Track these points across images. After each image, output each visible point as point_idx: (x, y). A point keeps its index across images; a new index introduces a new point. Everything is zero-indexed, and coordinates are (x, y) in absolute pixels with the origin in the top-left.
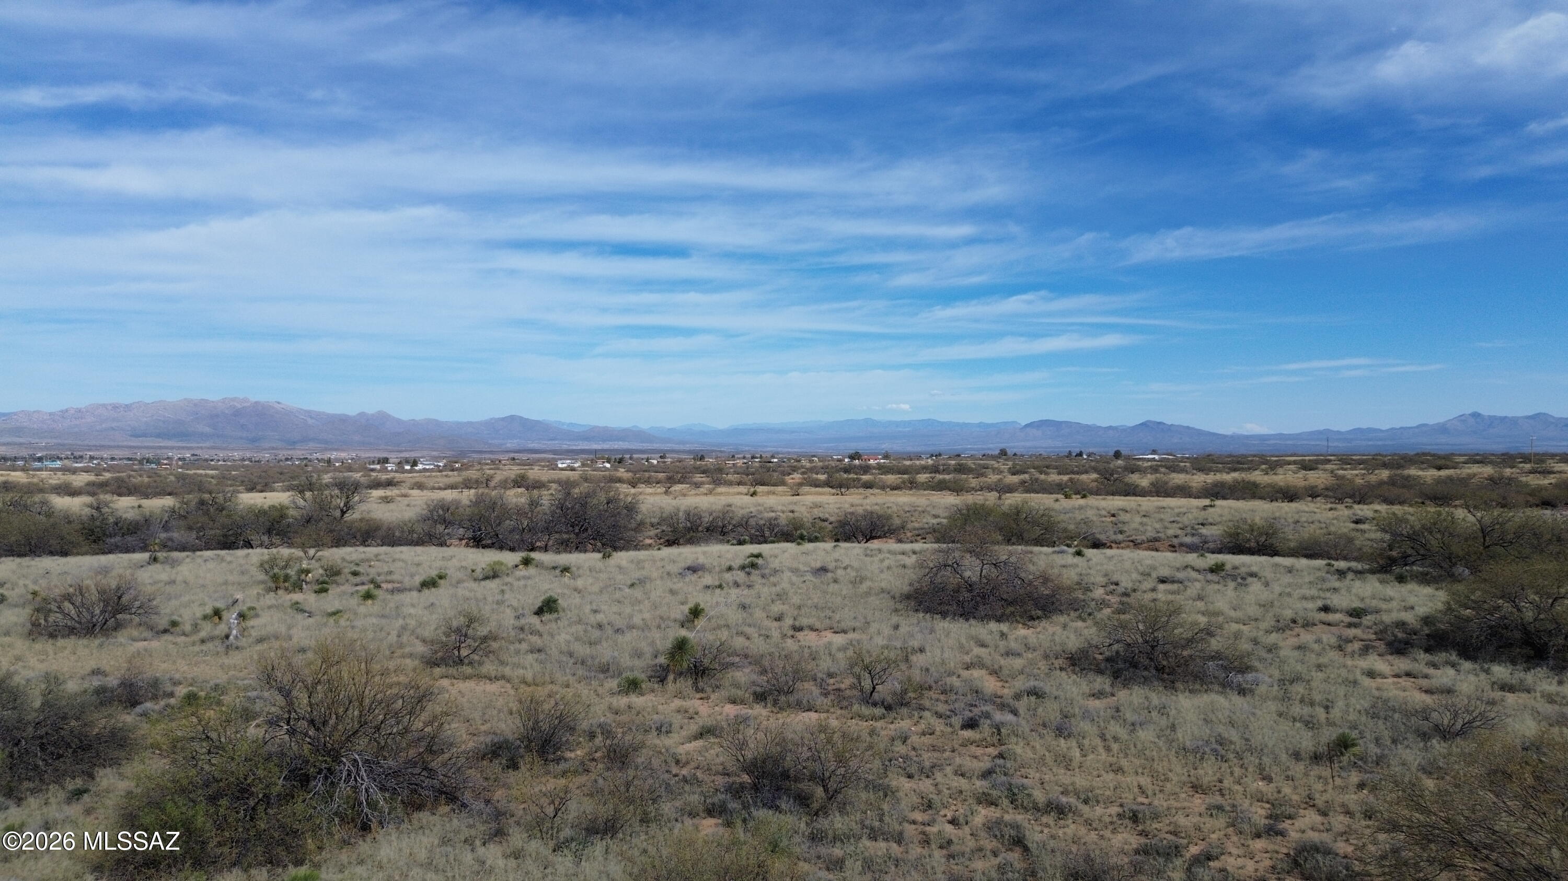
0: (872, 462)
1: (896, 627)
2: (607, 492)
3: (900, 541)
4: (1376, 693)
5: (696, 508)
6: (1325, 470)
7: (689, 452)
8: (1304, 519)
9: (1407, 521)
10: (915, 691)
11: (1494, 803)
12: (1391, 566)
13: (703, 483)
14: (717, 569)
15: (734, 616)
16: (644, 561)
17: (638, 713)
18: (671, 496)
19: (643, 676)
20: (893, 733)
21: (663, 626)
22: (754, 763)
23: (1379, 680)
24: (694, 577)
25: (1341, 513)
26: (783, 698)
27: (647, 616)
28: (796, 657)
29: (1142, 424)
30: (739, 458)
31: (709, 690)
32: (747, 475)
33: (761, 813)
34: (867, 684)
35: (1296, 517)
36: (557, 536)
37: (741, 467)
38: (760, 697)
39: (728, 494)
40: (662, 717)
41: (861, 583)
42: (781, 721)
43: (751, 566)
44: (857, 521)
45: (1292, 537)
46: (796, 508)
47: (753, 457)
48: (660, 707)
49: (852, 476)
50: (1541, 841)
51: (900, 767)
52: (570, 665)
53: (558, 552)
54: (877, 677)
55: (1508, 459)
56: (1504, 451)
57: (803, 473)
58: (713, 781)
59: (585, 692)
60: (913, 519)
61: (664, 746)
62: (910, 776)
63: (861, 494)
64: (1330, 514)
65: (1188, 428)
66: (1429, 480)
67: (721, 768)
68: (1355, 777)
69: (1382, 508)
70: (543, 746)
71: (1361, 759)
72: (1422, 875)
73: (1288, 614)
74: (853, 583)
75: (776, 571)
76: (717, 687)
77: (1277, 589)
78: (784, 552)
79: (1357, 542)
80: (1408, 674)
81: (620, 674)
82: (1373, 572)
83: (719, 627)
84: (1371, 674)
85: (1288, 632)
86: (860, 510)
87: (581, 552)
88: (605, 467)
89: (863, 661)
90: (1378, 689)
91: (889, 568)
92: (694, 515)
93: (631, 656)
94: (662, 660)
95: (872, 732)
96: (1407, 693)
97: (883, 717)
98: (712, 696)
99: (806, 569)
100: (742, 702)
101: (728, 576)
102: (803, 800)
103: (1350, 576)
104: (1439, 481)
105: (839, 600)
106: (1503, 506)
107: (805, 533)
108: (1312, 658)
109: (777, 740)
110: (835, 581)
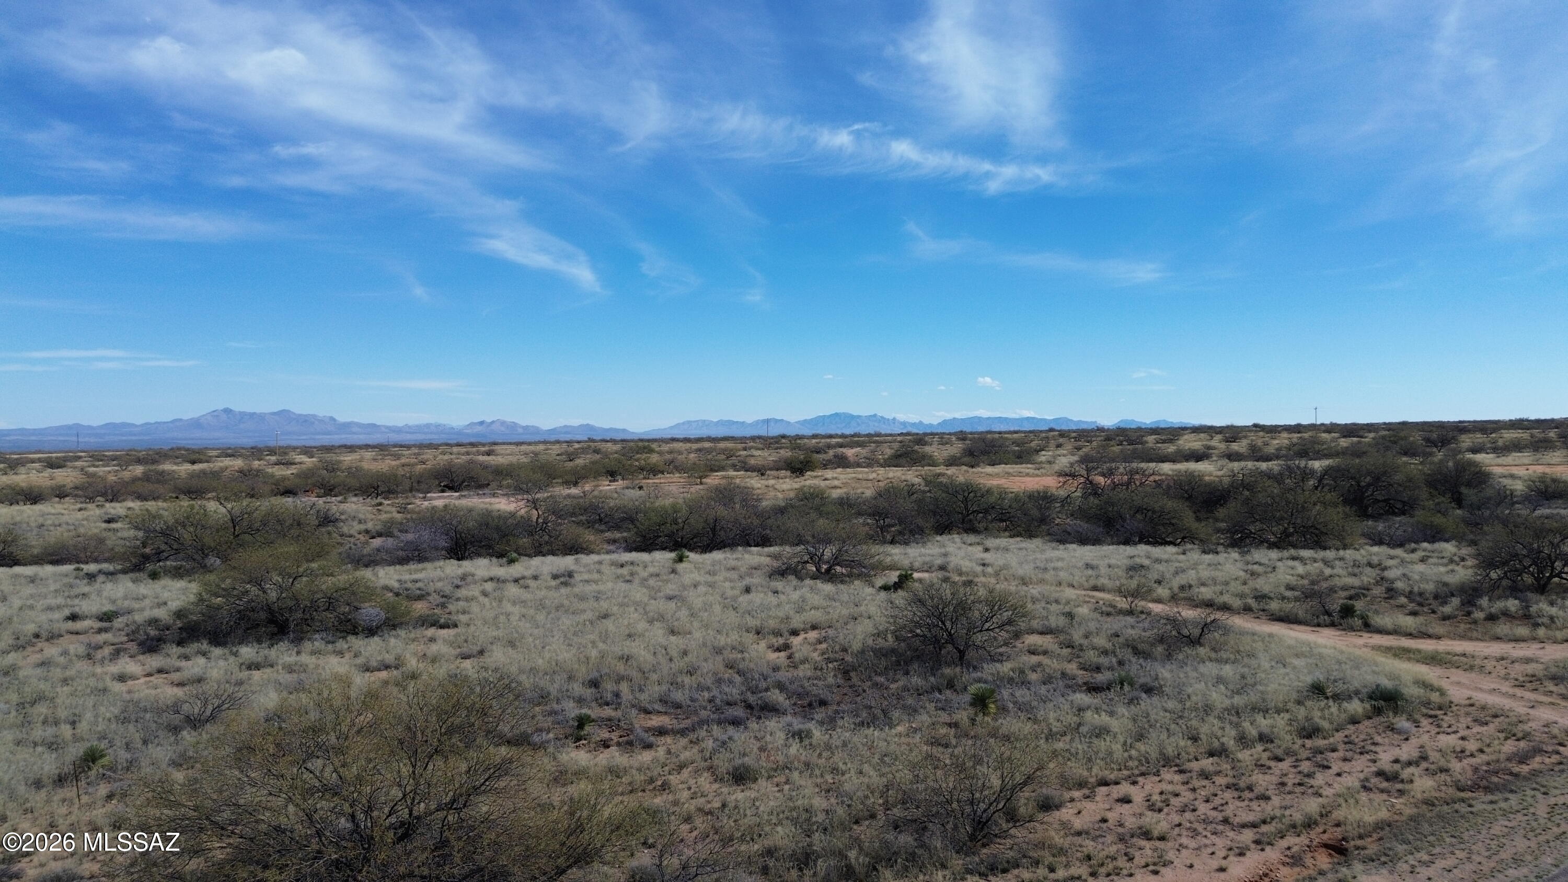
4: (127, 697)
6: (75, 468)
8: (49, 522)
9: (160, 517)
11: (239, 779)
12: (144, 564)
23: (130, 683)
25: (92, 513)
35: (41, 520)
45: (36, 544)
55: (256, 452)
56: (253, 445)
64: (80, 515)
66: (183, 475)
68: (103, 790)
69: (136, 505)
71: (111, 769)
72: (170, 870)
73: (31, 628)
77: (17, 603)
79: (108, 542)
80: (160, 671)
82: (124, 572)
84: (122, 678)
85: (30, 649)
90: (129, 692)
96: (159, 690)
103: (101, 578)
104: (192, 475)
106: (252, 496)
108: (57, 673)
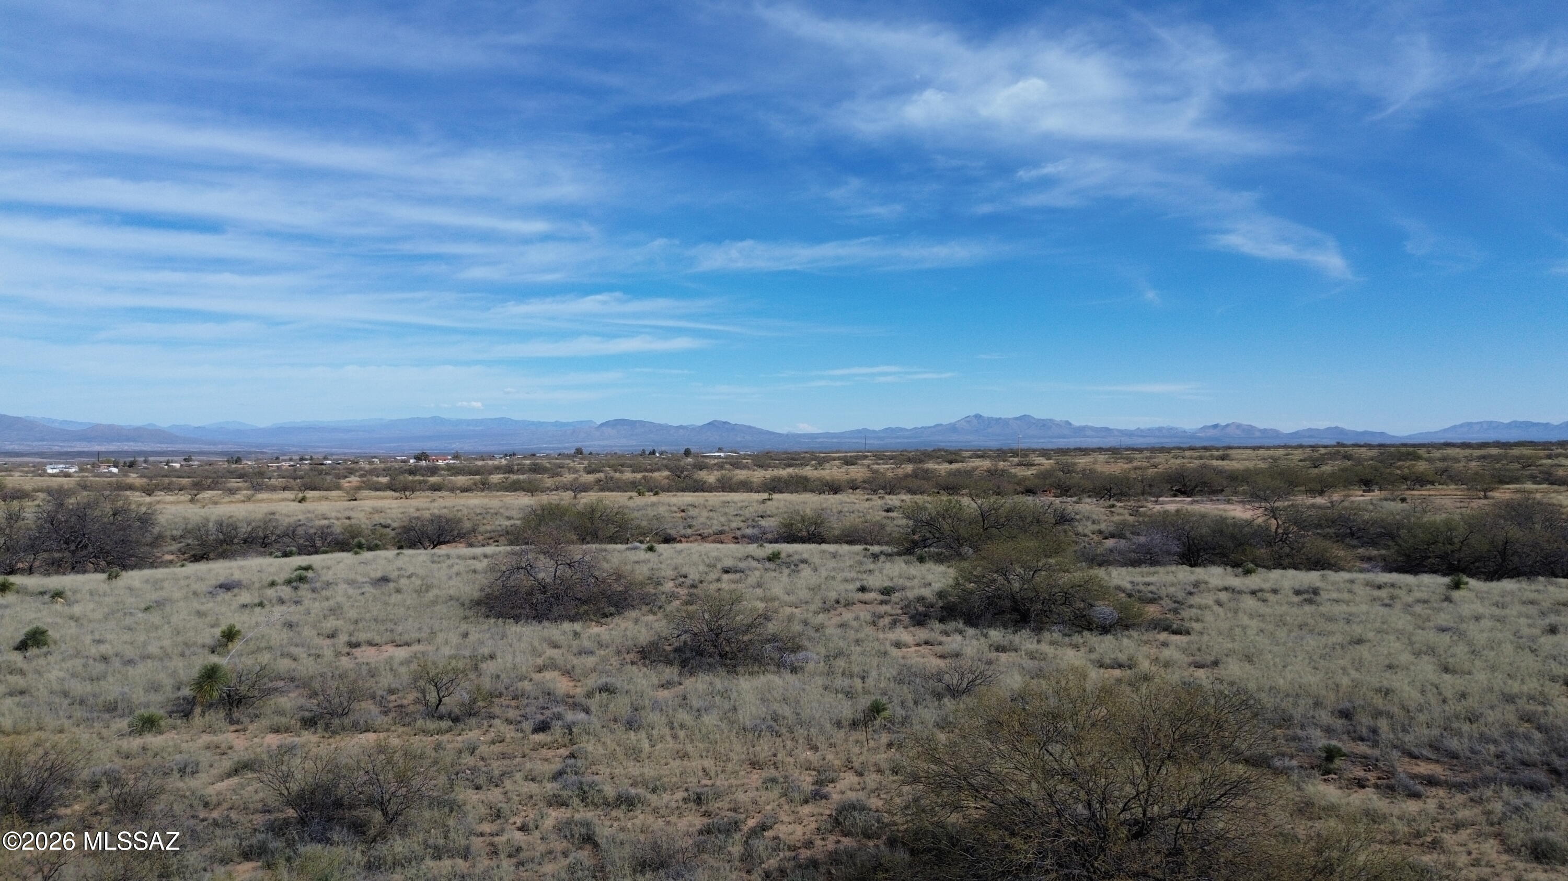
0: (440, 462)
1: (465, 635)
2: (113, 501)
3: (471, 545)
4: (902, 661)
5: (230, 517)
6: (863, 465)
7: (222, 454)
8: (846, 509)
9: (926, 509)
10: (484, 700)
11: (990, 749)
12: (914, 548)
13: (239, 489)
14: (257, 585)
15: (279, 637)
16: (163, 580)
17: (156, 755)
18: (199, 505)
19: (162, 712)
20: (459, 745)
21: (187, 653)
22: (301, 795)
23: (904, 650)
24: (228, 596)
25: (875, 503)
26: (336, 721)
27: (166, 643)
28: (352, 676)
29: (709, 424)
30: (285, 461)
31: (246, 720)
32: (295, 479)
33: (311, 849)
34: (432, 697)
35: (840, 508)
36: (46, 555)
37: (287, 470)
38: (309, 723)
39: (270, 501)
40: (186, 756)
41: (427, 591)
42: (333, 746)
43: (299, 579)
44: (423, 526)
45: (836, 526)
46: (352, 514)
47: (302, 459)
48: (184, 745)
49: (418, 478)
50: (1024, 777)
51: (467, 780)
52: (64, 706)
53: (47, 574)
54: (444, 688)
55: (1001, 454)
56: (999, 447)
57: (361, 476)
58: (251, 821)
59: (84, 736)
60: (485, 521)
61: (189, 789)
62: (478, 788)
63: (428, 497)
64: (867, 504)
65: (750, 427)
66: (943, 473)
67: (260, 806)
68: (885, 738)
69: (907, 497)
70: (27, 805)
71: (890, 721)
72: (936, 819)
73: (833, 595)
74: (418, 592)
75: (328, 584)
76: (257, 716)
77: (824, 574)
78: (339, 562)
79: (888, 529)
80: (927, 643)
81: (131, 712)
82: (899, 554)
83: (259, 650)
84: (898, 645)
85: (833, 612)
86: (427, 514)
87: (78, 572)
88: (110, 472)
89: (428, 673)
90: (903, 658)
91: (458, 574)
92: (228, 526)
93: (147, 691)
94: (186, 692)
95: (438, 747)
96: (926, 659)
97: (450, 730)
98: (250, 727)
99: (364, 580)
100: (287, 730)
101: (271, 592)
102: (358, 828)
103: (882, 558)
104: (950, 473)
105: (402, 610)
106: (998, 494)
107: (363, 541)
108: (851, 634)
109: (329, 767)
110: (398, 591)
